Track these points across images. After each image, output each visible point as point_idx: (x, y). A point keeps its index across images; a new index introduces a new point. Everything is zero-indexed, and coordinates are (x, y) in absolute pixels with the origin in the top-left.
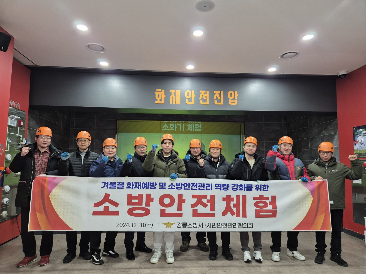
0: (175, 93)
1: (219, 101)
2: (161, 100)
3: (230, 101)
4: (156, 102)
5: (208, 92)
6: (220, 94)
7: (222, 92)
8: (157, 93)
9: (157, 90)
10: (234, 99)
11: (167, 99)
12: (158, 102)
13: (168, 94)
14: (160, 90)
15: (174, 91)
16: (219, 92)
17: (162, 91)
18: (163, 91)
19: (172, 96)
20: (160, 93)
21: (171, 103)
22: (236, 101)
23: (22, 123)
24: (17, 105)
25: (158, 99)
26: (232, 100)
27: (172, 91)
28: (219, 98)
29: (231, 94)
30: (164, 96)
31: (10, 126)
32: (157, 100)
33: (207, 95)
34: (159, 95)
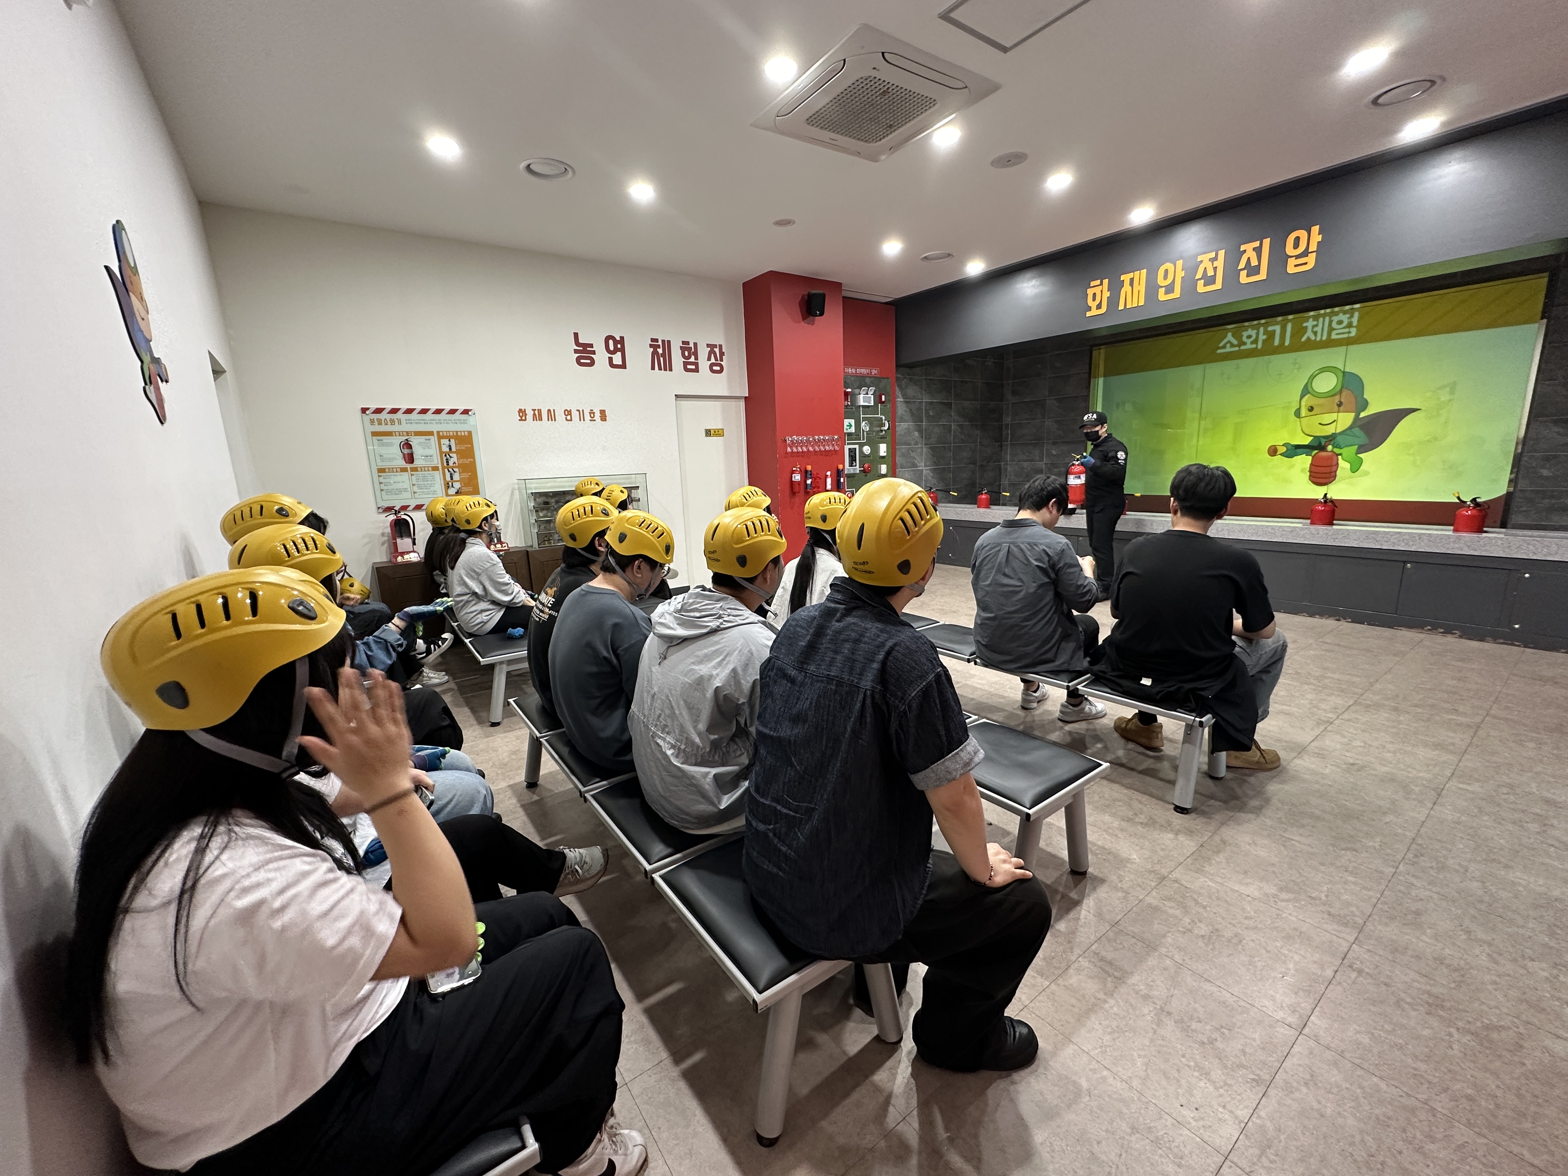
0: (1132, 280)
1: (1253, 270)
2: (1099, 307)
3: (1292, 262)
4: (1088, 314)
5: (1222, 253)
6: (1258, 251)
7: (1267, 242)
8: (1090, 292)
9: (1092, 284)
10: (1306, 253)
11: (1113, 301)
12: (1094, 312)
13: (1116, 288)
14: (1098, 282)
15: (1131, 275)
16: (1257, 244)
17: (1101, 284)
18: (1106, 282)
19: (1127, 287)
20: (1097, 290)
21: (1121, 307)
22: (1311, 260)
23: (883, 397)
24: (874, 372)
25: (1093, 304)
26: (1297, 257)
27: (1126, 278)
28: (1254, 263)
29: (1297, 239)
30: (1107, 294)
31: (864, 407)
32: (1090, 309)
33: (1220, 263)
34: (1094, 294)
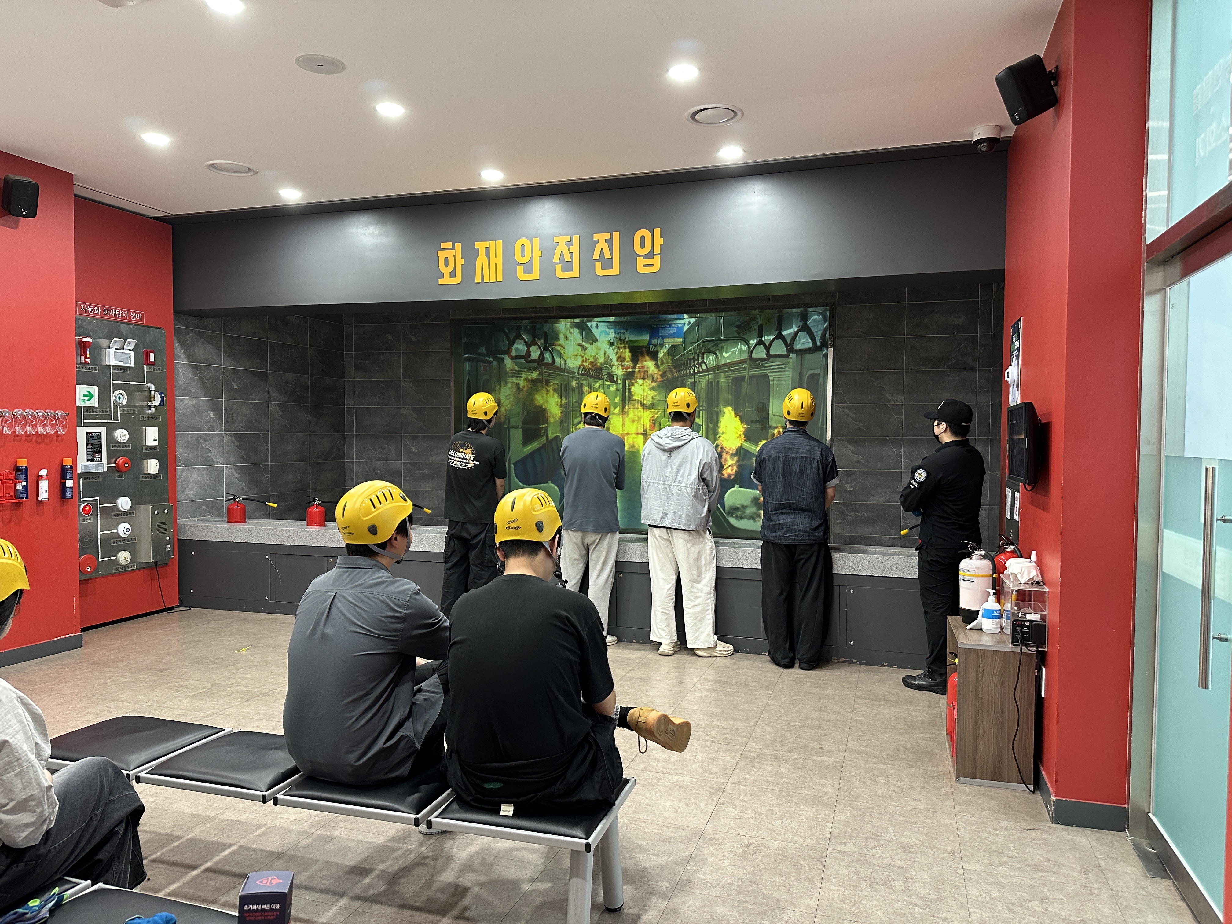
0: (487, 250)
1: (607, 264)
2: (453, 274)
3: (640, 261)
4: (441, 282)
5: (576, 238)
6: (610, 242)
7: (617, 235)
8: (442, 255)
9: (444, 245)
10: (651, 255)
11: (469, 269)
12: (446, 280)
13: (470, 255)
14: (450, 245)
15: (486, 244)
16: (608, 235)
17: (454, 248)
18: (458, 246)
19: (482, 258)
20: (450, 254)
21: (478, 280)
22: (656, 261)
23: (152, 355)
24: (135, 317)
25: (447, 271)
26: (645, 257)
27: (481, 245)
28: (607, 255)
29: (642, 238)
30: (460, 261)
32: (442, 276)
33: (575, 248)
34: (446, 258)
